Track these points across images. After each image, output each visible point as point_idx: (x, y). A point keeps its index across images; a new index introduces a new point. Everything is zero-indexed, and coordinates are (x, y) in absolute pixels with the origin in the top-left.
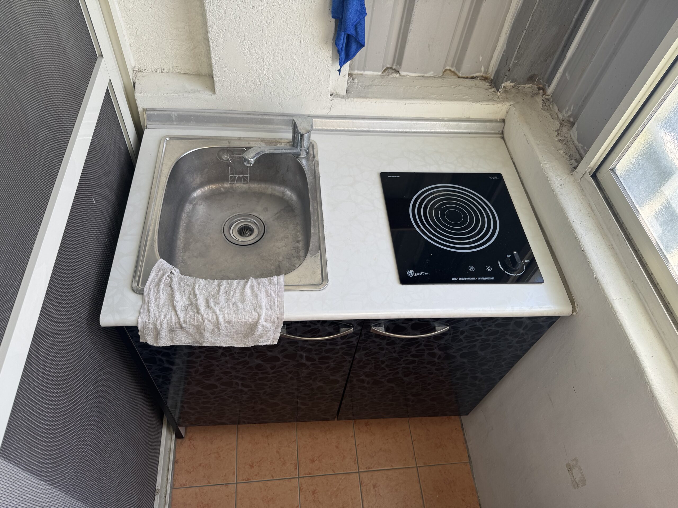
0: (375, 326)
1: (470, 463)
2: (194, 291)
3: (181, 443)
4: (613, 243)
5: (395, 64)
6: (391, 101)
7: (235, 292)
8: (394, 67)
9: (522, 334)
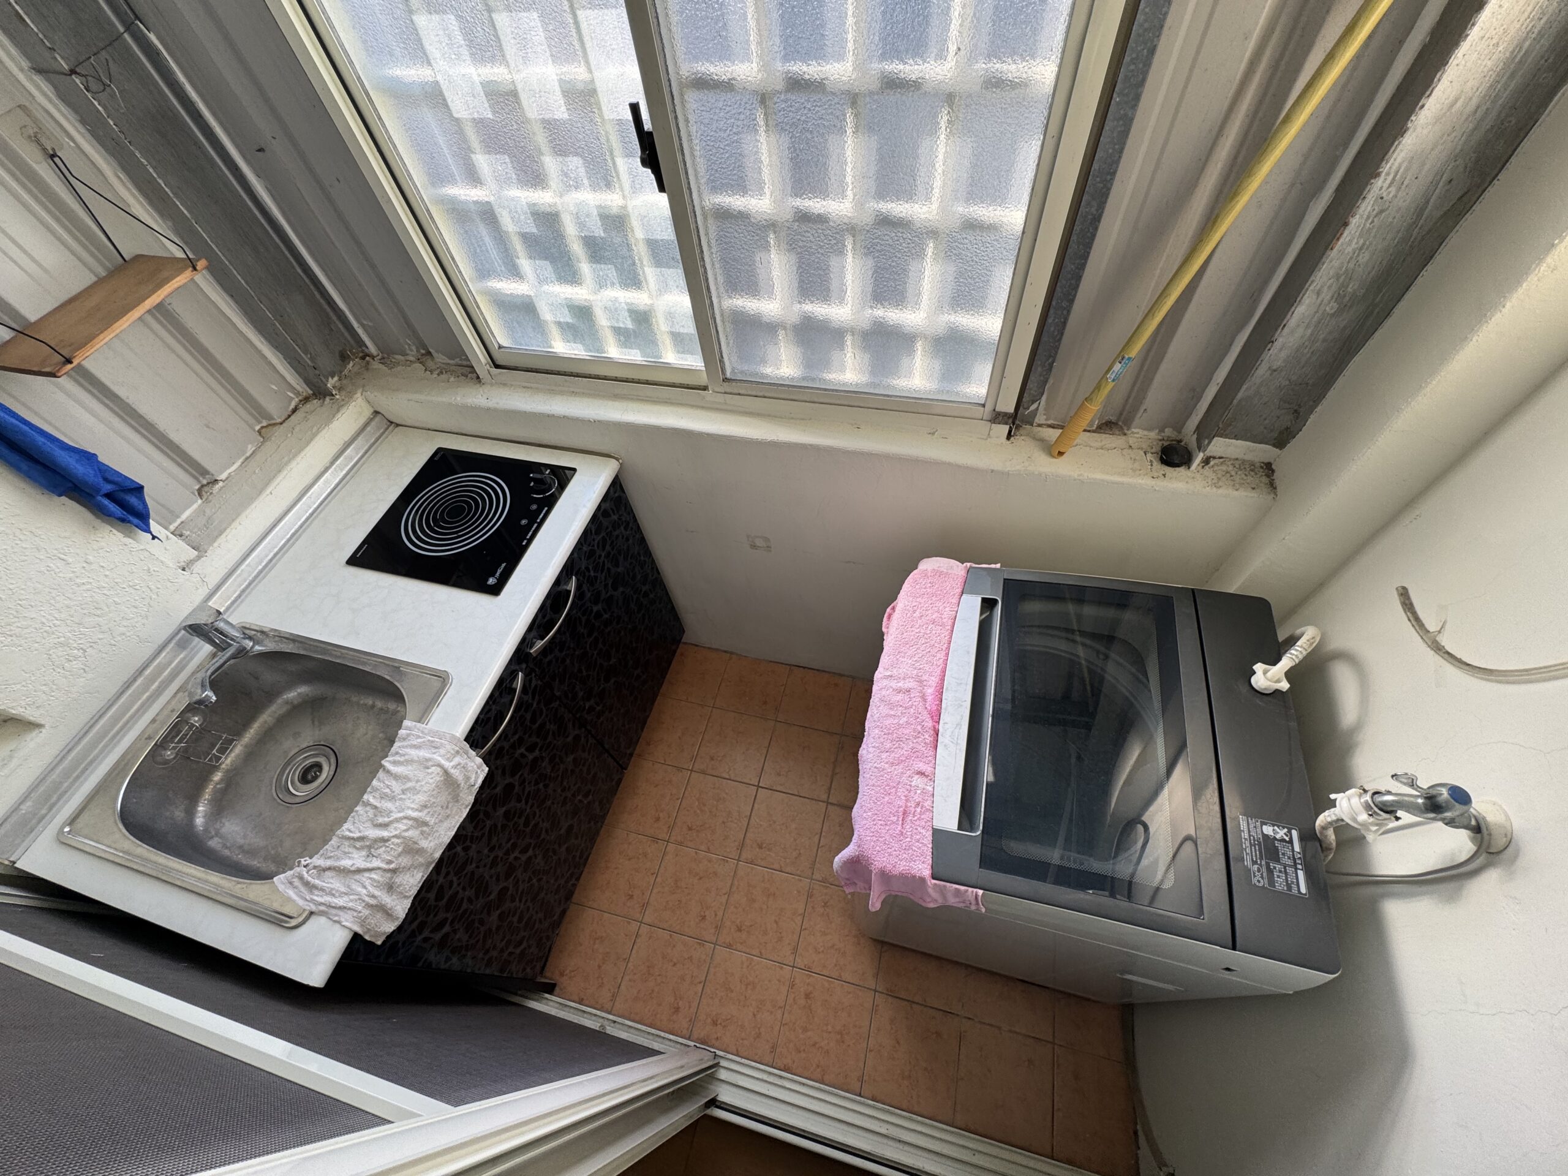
0: (531, 648)
1: (732, 653)
2: (353, 838)
3: (561, 989)
4: (572, 390)
5: (201, 478)
6: (253, 506)
7: (388, 786)
8: (205, 482)
9: (619, 519)
